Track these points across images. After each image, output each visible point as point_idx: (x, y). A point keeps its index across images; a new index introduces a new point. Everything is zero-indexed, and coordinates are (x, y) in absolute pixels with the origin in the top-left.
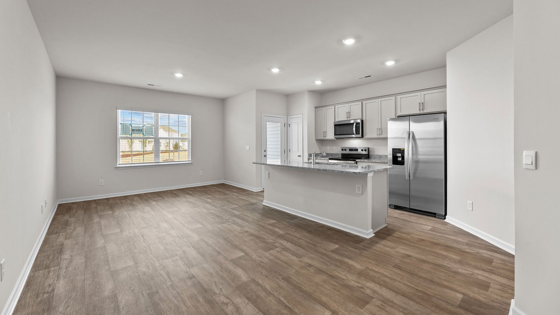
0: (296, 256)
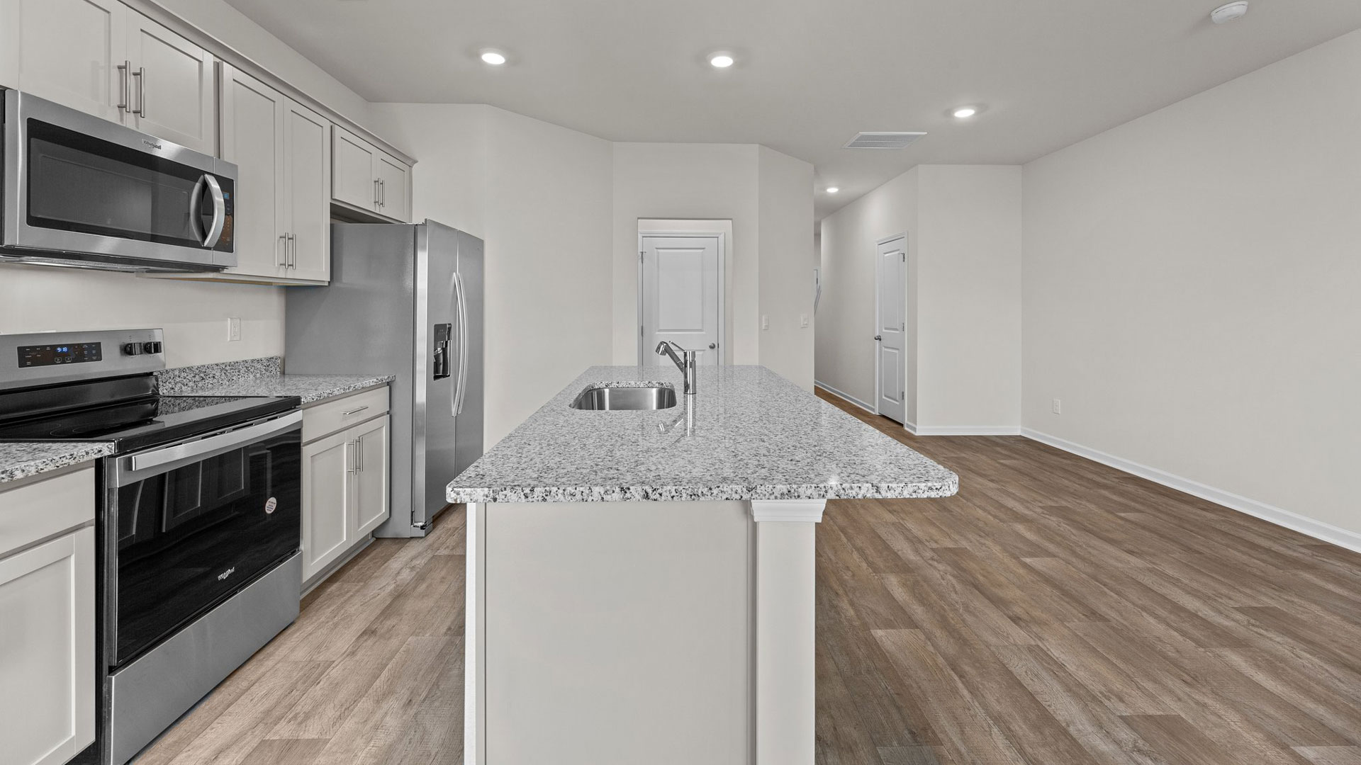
0: (1048, 655)
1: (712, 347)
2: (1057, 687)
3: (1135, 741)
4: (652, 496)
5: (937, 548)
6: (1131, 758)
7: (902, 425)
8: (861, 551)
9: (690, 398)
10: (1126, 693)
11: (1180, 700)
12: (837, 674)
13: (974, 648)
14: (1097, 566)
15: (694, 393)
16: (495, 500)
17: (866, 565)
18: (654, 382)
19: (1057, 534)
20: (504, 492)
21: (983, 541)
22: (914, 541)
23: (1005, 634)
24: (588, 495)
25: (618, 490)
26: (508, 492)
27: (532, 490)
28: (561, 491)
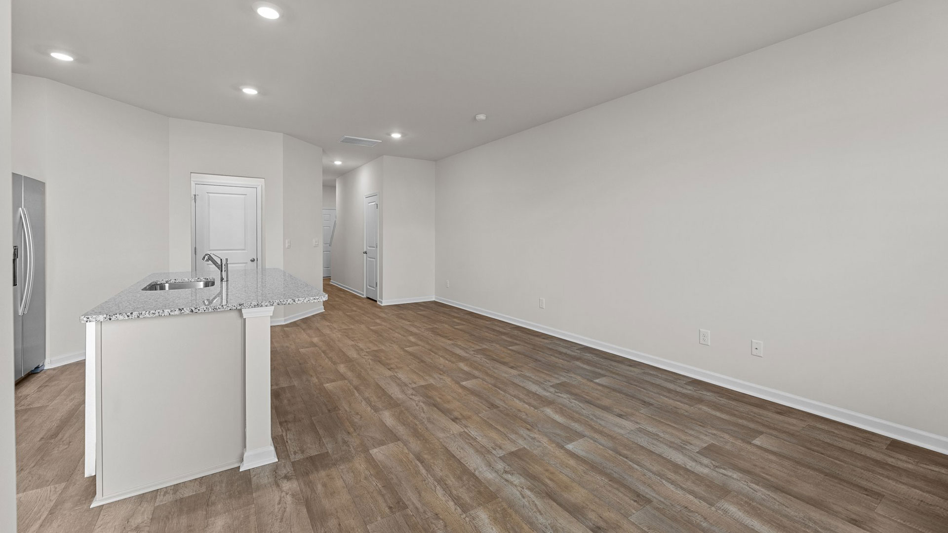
1: (253, 261)
2: (471, 451)
3: (505, 468)
4: (195, 311)
5: (416, 387)
6: (502, 477)
7: (376, 301)
8: (368, 401)
9: (224, 284)
10: (503, 444)
11: (525, 439)
12: (344, 487)
13: (431, 443)
14: (497, 378)
15: (227, 281)
16: (110, 319)
17: (370, 408)
18: (202, 278)
19: (480, 365)
20: (116, 316)
21: (441, 377)
22: (402, 385)
23: (448, 430)
24: (162, 313)
25: (177, 310)
26: (118, 315)
27: (132, 313)
28: (147, 313)
